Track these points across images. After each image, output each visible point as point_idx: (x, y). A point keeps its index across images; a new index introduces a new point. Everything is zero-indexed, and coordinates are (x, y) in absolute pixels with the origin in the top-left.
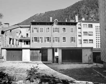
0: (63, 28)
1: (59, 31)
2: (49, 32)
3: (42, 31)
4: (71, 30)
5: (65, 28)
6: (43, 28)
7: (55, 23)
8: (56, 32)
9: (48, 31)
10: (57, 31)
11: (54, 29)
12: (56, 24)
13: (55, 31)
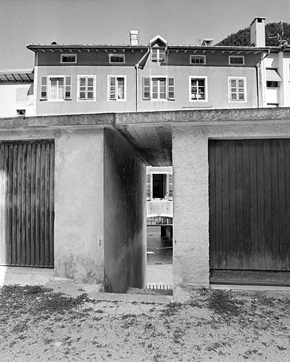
0: (194, 81)
1: (171, 94)
2: (125, 100)
3: (90, 95)
4: (234, 90)
5: (202, 82)
6: (94, 77)
7: (155, 56)
8: (159, 99)
9: (118, 92)
10: (163, 96)
11: (147, 81)
12: (158, 58)
13: (155, 96)
